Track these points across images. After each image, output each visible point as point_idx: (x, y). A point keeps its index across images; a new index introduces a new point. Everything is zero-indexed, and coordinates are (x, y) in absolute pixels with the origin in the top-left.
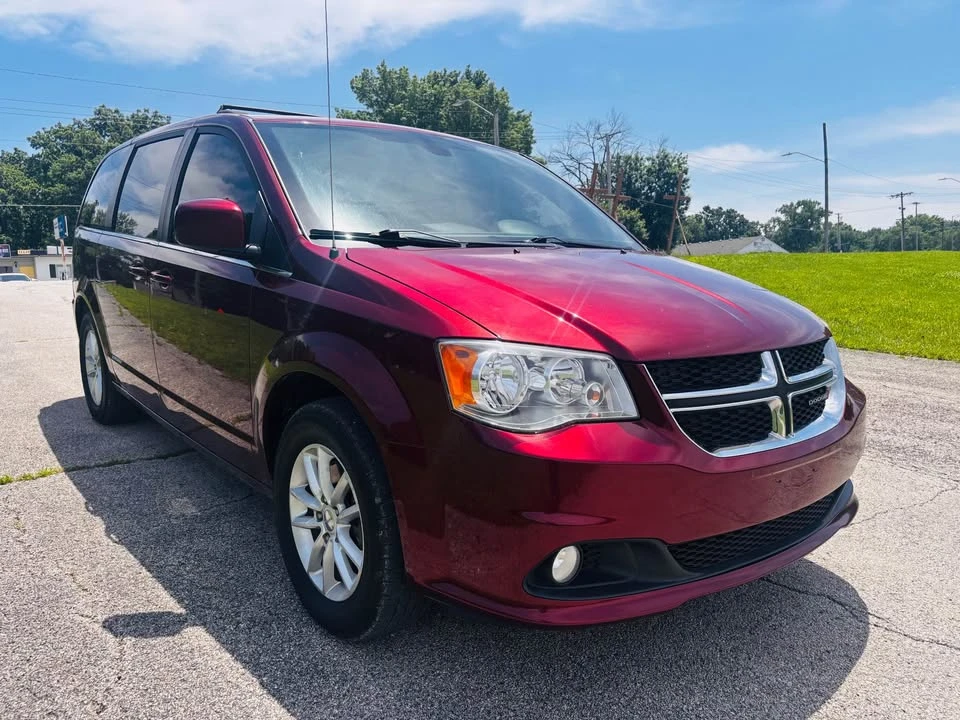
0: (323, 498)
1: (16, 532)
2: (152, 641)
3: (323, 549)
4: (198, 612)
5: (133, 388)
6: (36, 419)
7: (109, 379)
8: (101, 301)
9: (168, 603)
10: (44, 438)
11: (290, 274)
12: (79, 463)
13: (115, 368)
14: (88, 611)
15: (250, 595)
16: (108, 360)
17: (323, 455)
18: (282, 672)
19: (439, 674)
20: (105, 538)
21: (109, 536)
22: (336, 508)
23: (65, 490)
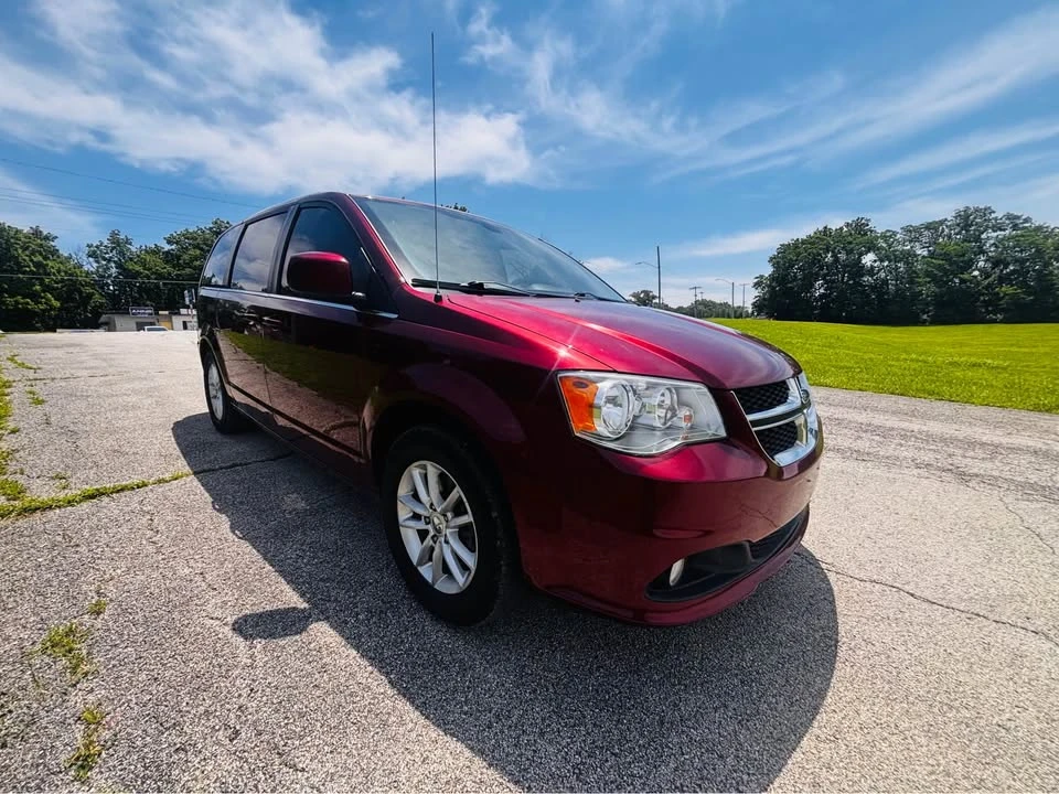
0: (432, 505)
1: (149, 534)
2: (282, 642)
3: (432, 549)
4: (320, 608)
5: (247, 406)
6: (170, 431)
7: (227, 400)
8: (221, 344)
9: (293, 599)
10: (176, 446)
11: (396, 316)
12: (206, 467)
13: (233, 393)
14: (217, 613)
15: (363, 585)
16: (227, 386)
17: (433, 471)
18: (406, 666)
19: (542, 653)
20: (231, 534)
21: (233, 532)
22: (445, 516)
23: (193, 491)
